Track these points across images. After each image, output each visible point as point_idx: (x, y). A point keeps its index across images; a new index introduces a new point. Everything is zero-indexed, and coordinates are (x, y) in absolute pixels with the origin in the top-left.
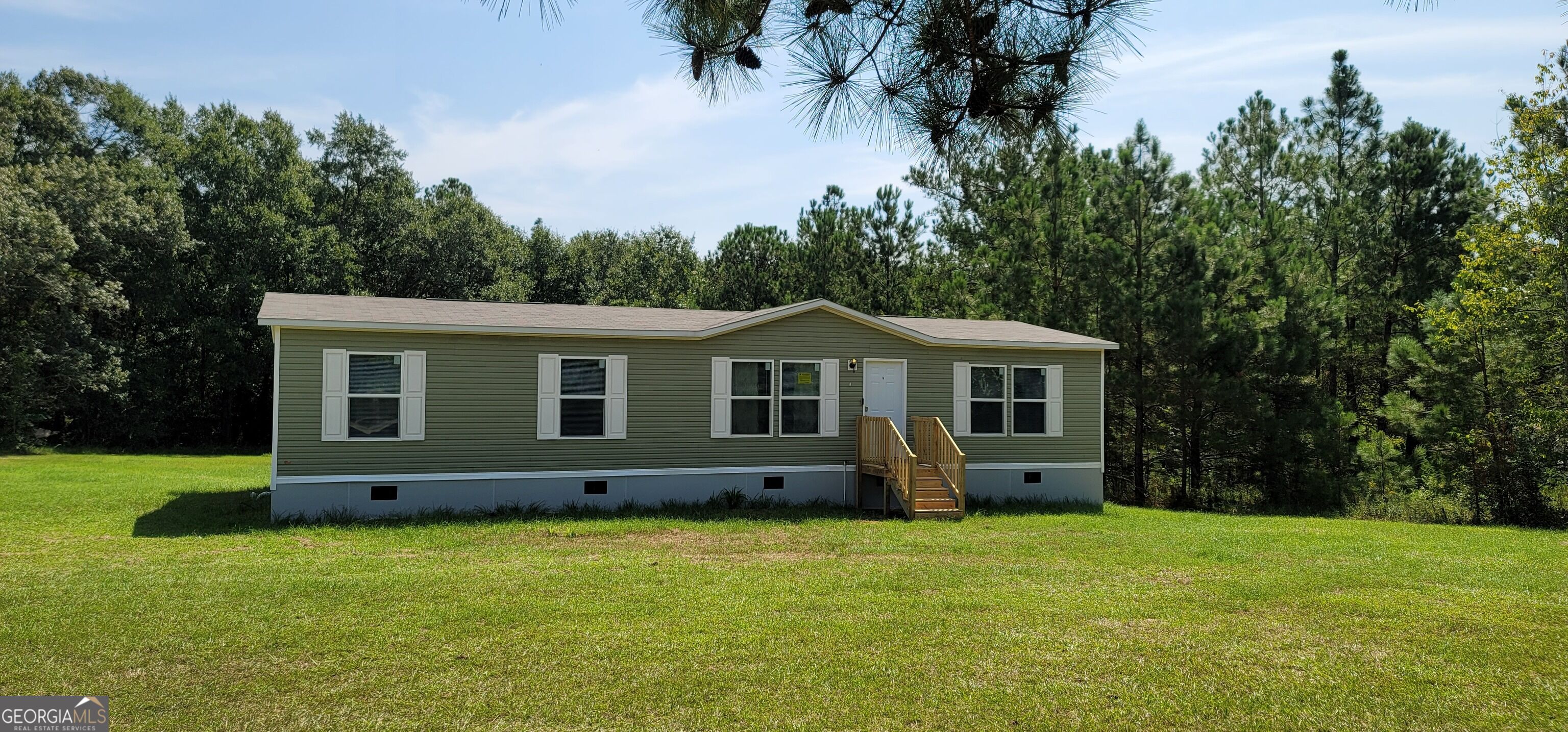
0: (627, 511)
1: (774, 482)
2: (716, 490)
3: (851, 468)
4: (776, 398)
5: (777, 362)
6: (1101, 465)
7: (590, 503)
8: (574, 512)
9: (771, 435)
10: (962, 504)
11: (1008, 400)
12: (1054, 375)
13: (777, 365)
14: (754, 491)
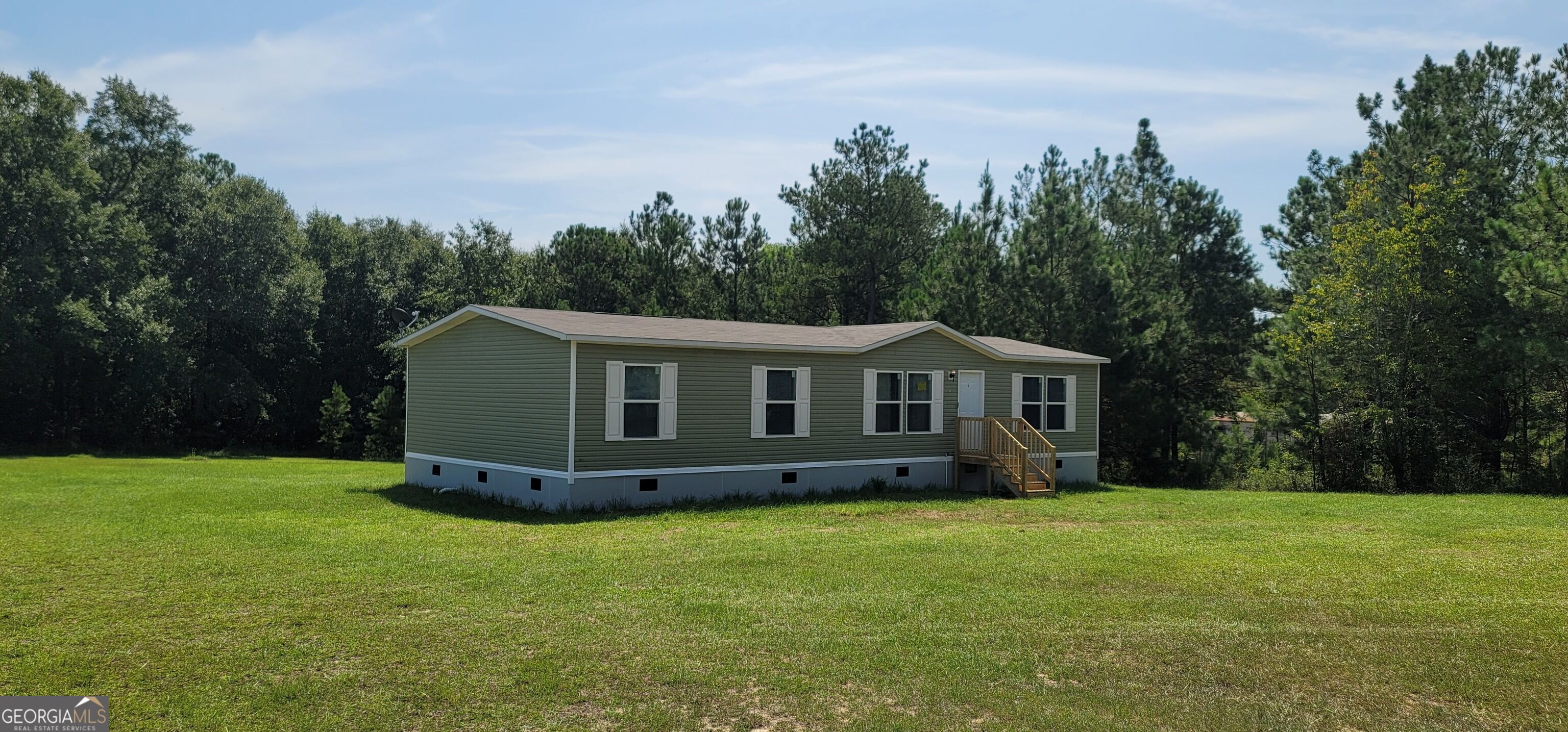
0: (812, 497)
1: (903, 471)
2: (866, 478)
3: (950, 458)
4: (903, 402)
5: (905, 372)
6: (1096, 453)
7: (786, 491)
8: (776, 500)
9: (901, 433)
10: (1053, 485)
11: (1044, 403)
12: (1071, 382)
13: (905, 376)
14: (891, 479)
